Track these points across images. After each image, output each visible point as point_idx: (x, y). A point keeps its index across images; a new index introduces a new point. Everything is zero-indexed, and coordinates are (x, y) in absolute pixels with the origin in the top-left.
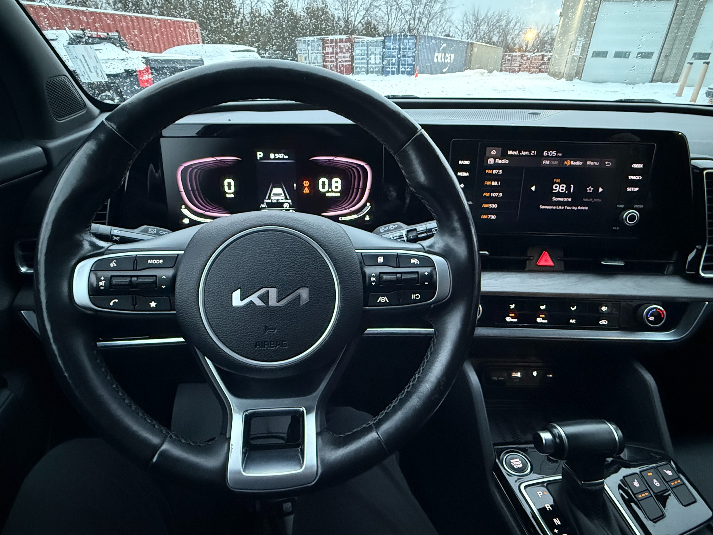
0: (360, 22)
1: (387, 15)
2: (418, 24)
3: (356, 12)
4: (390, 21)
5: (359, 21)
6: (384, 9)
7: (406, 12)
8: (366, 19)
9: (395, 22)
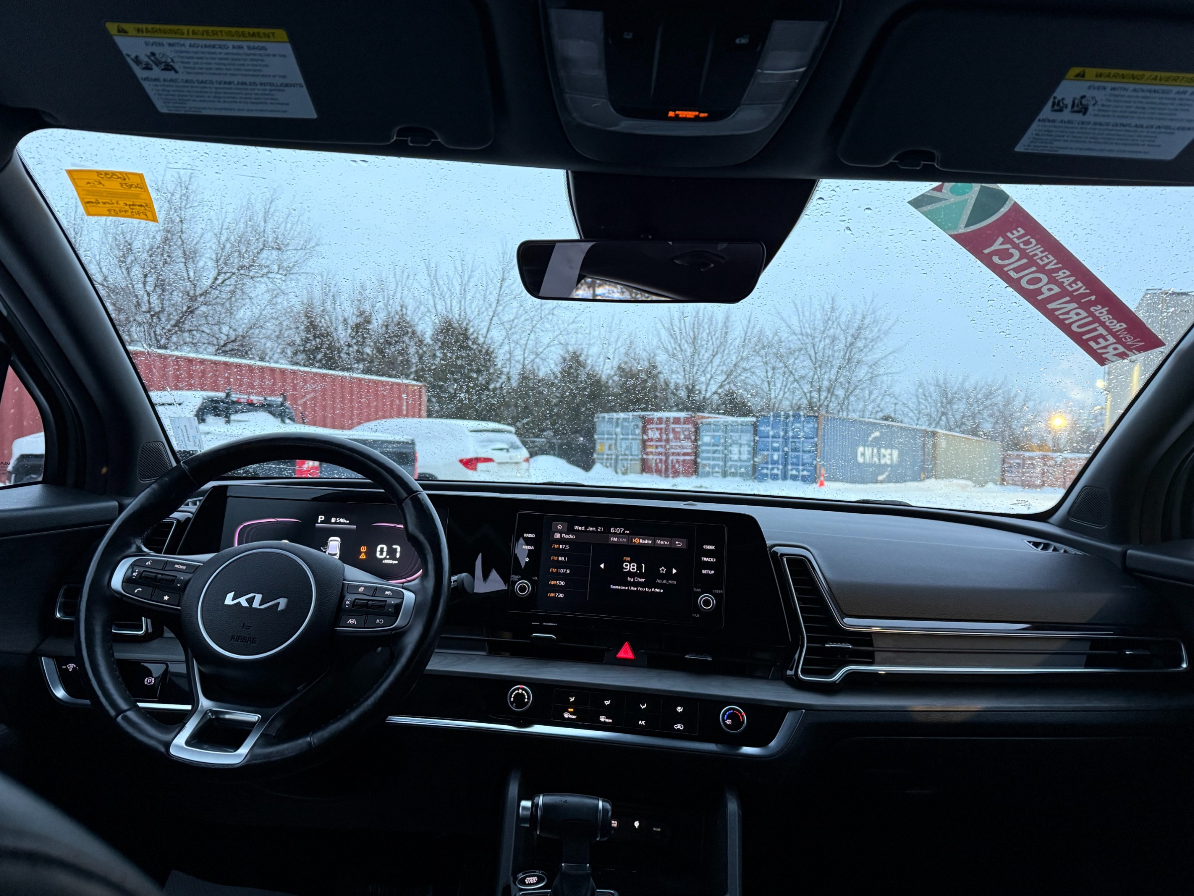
0: (715, 393)
1: (766, 384)
2: (826, 398)
3: (709, 376)
4: (773, 391)
5: (714, 390)
6: (761, 373)
7: (803, 377)
8: (727, 387)
9: (782, 393)
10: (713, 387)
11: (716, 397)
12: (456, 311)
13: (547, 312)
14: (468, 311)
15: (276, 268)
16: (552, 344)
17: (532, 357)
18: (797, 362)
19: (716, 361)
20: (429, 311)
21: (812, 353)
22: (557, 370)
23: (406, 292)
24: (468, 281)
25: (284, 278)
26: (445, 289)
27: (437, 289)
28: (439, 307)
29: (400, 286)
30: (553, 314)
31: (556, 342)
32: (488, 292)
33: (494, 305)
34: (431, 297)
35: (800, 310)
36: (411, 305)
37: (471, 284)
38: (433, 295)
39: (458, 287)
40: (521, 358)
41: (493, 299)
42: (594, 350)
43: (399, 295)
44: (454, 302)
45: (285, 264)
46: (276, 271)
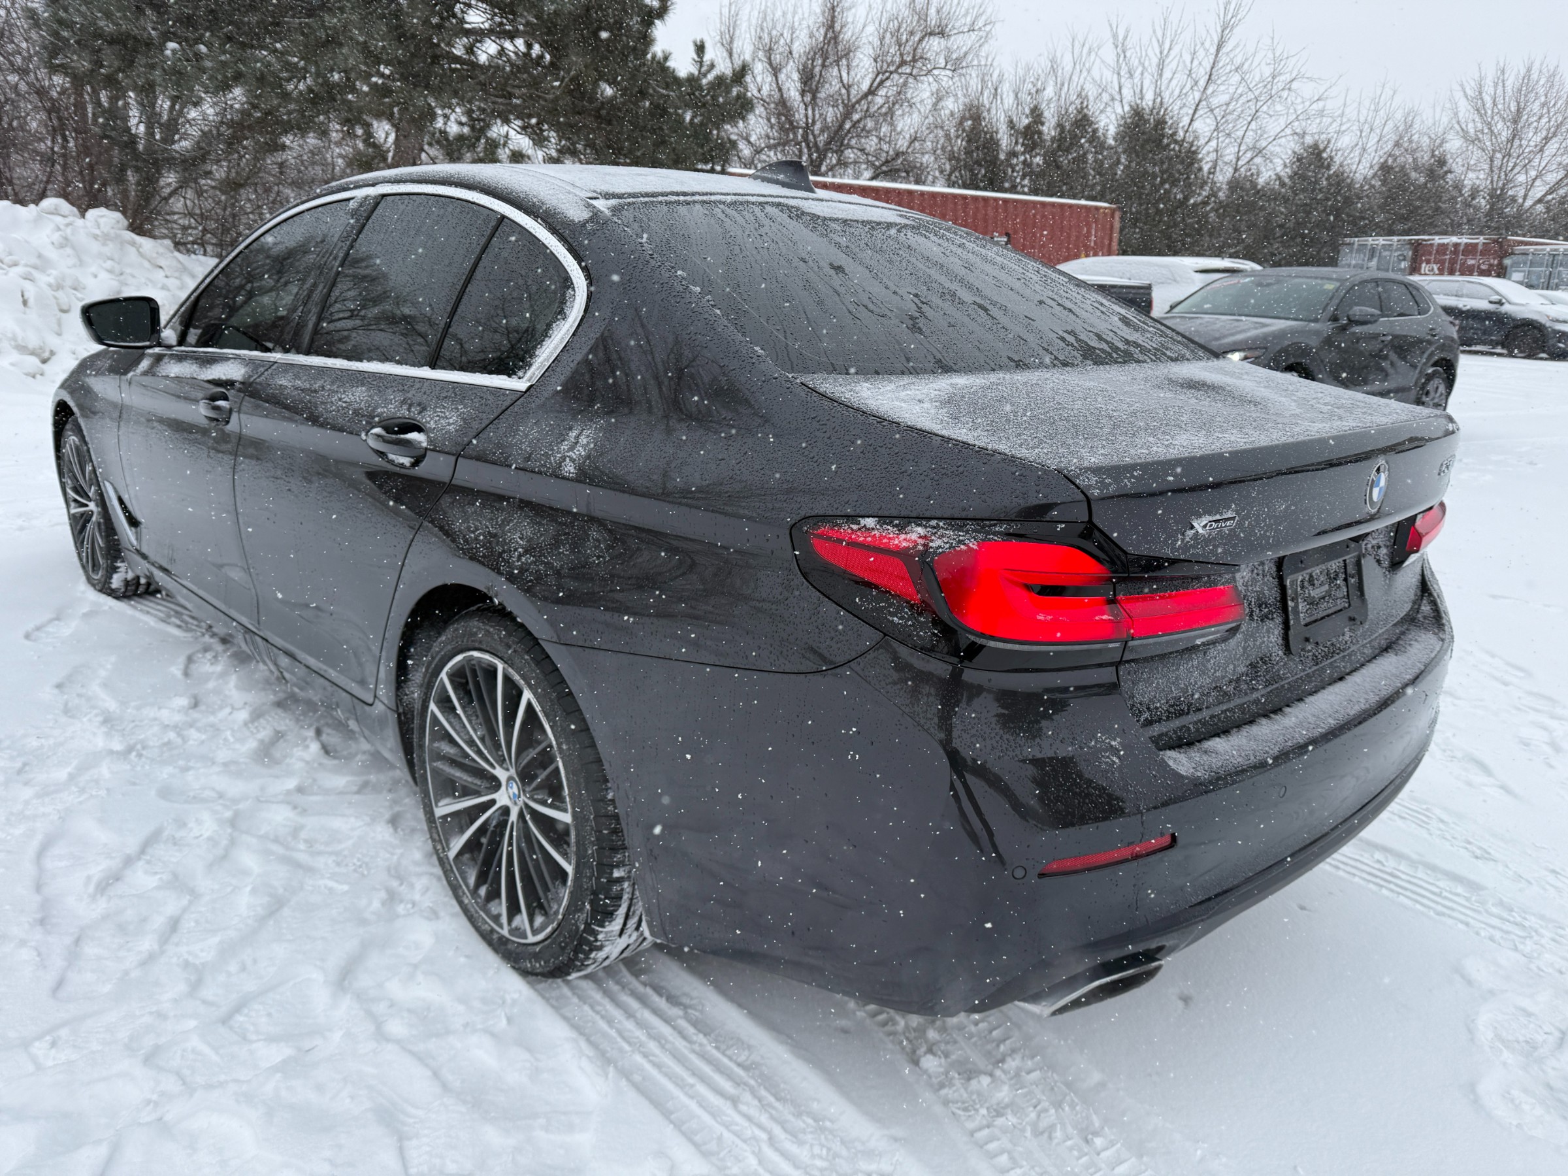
0: (1540, 201)
3: (1533, 173)
5: (1539, 195)
10: (1539, 191)
11: (1540, 208)
12: (1149, 96)
13: (1281, 86)
14: (1166, 95)
15: (942, 62)
16: (1282, 134)
17: (1249, 155)
19: (1552, 147)
20: (1113, 99)
22: (1285, 173)
23: (1085, 73)
24: (1170, 49)
25: (950, 74)
27: (1124, 65)
28: (1125, 91)
29: (1077, 67)
30: (1289, 89)
31: (1288, 132)
32: (1196, 63)
33: (1202, 83)
34: (1116, 76)
36: (1091, 91)
37: (1173, 53)
38: (1119, 74)
39: (1155, 61)
40: (1232, 158)
41: (1201, 74)
42: (1345, 141)
43: (1075, 78)
44: (1146, 83)
45: (954, 56)
46: (943, 65)
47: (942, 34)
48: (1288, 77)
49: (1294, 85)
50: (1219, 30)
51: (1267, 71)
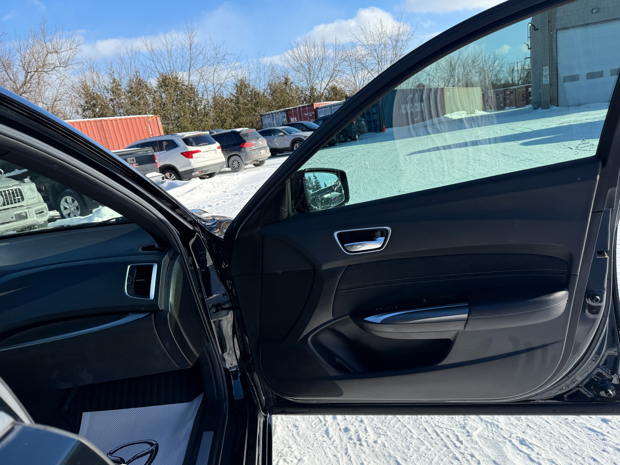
0: (325, 89)
1: (353, 77)
3: (321, 79)
4: (357, 82)
5: (324, 87)
7: (372, 70)
8: (331, 84)
9: (362, 81)
10: (324, 85)
11: (326, 91)
16: (227, 77)
17: (218, 87)
18: (367, 61)
19: (323, 70)
20: (153, 70)
21: (376, 55)
22: (234, 92)
23: (137, 62)
25: (64, 69)
26: (159, 56)
27: (154, 57)
28: (158, 68)
29: (132, 60)
31: (230, 75)
32: (184, 53)
33: (189, 60)
34: (152, 62)
35: (365, 31)
36: (141, 70)
37: (173, 50)
38: (153, 61)
40: (212, 88)
41: (188, 57)
42: (252, 77)
43: (133, 65)
45: (63, 61)
46: (59, 65)
47: (56, 52)
48: (222, 54)
49: (226, 57)
50: (189, 39)
51: (213, 53)
